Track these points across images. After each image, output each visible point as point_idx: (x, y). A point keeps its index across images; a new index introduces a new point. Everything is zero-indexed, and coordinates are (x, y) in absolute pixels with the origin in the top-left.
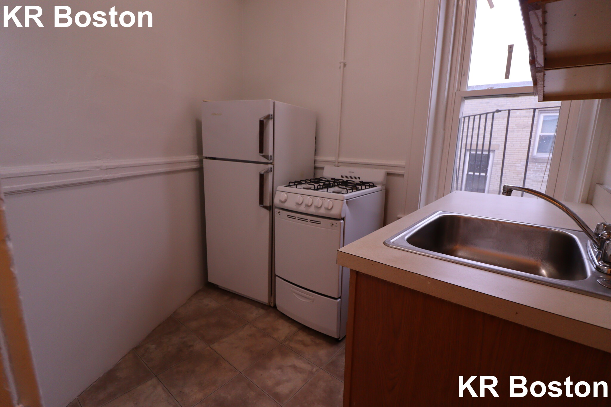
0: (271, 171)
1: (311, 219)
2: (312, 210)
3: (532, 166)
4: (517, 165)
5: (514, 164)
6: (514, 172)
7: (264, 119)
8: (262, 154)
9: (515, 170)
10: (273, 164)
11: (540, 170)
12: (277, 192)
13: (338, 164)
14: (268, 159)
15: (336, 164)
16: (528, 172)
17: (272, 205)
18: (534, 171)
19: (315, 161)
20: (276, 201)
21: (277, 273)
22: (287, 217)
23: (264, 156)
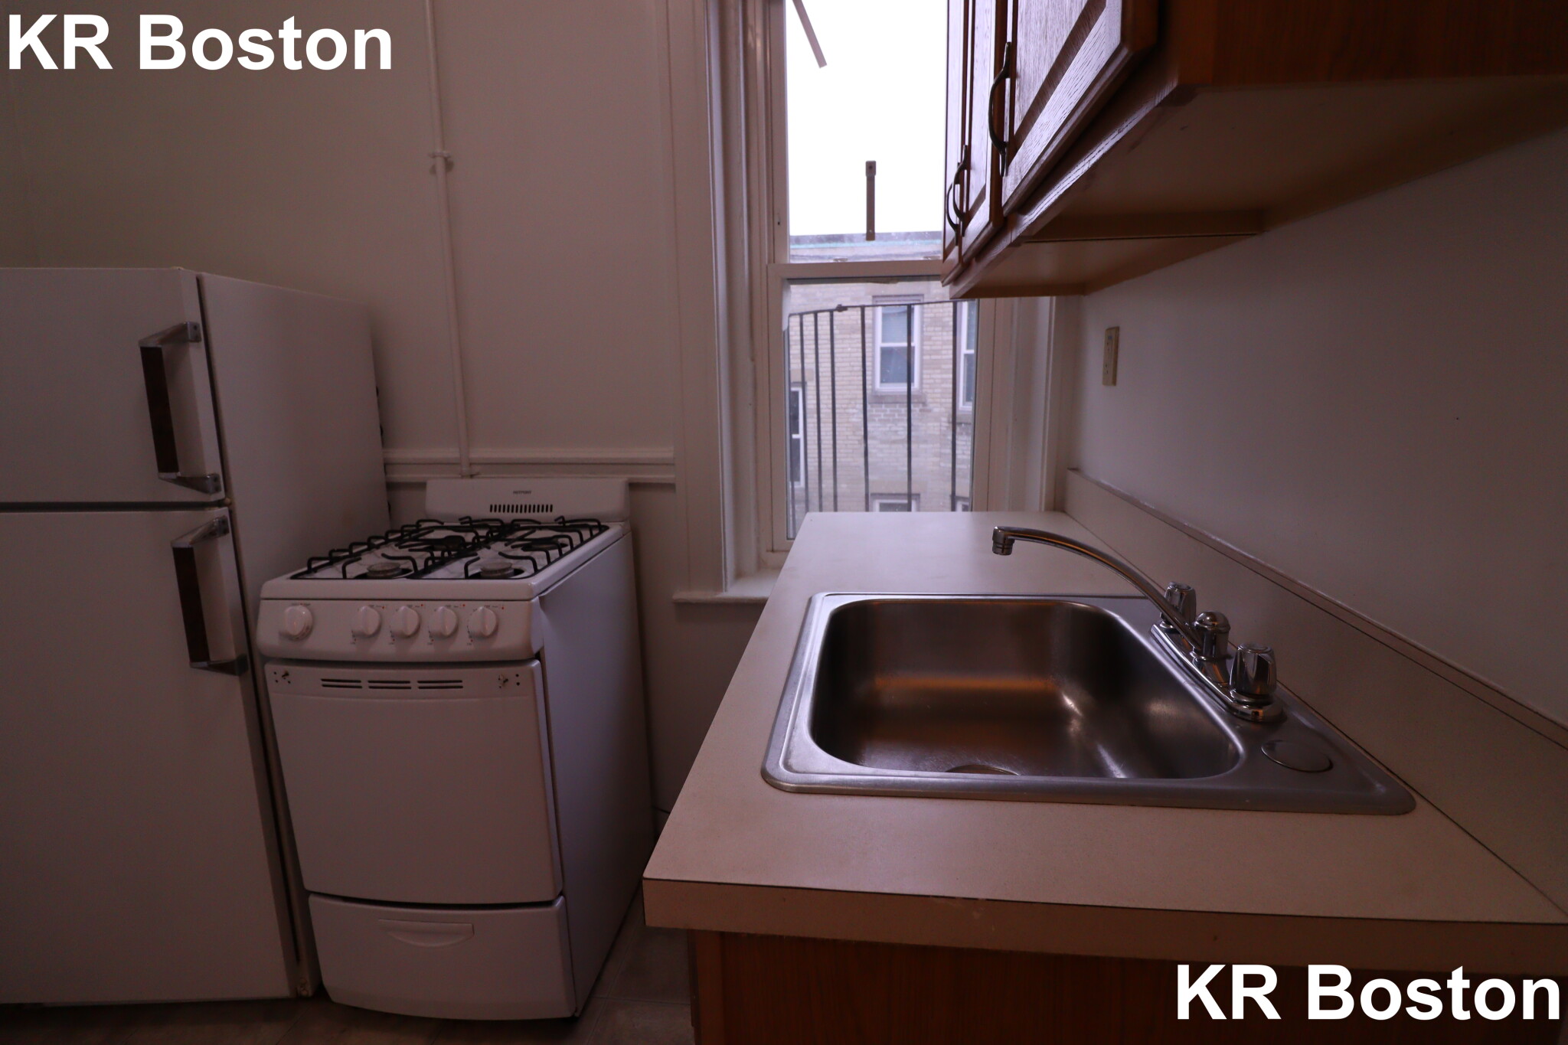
0: (226, 532)
1: (421, 680)
2: (422, 648)
3: (876, 411)
4: (851, 411)
5: (845, 409)
6: (847, 427)
7: (163, 341)
8: (173, 475)
9: (848, 422)
10: (229, 505)
11: (891, 418)
12: (263, 602)
13: (472, 471)
14: (205, 491)
15: (465, 469)
16: (869, 425)
17: (246, 651)
18: (880, 420)
19: (385, 465)
20: (267, 636)
21: (308, 885)
22: (324, 686)
23: (183, 482)
